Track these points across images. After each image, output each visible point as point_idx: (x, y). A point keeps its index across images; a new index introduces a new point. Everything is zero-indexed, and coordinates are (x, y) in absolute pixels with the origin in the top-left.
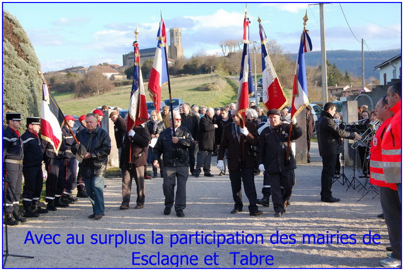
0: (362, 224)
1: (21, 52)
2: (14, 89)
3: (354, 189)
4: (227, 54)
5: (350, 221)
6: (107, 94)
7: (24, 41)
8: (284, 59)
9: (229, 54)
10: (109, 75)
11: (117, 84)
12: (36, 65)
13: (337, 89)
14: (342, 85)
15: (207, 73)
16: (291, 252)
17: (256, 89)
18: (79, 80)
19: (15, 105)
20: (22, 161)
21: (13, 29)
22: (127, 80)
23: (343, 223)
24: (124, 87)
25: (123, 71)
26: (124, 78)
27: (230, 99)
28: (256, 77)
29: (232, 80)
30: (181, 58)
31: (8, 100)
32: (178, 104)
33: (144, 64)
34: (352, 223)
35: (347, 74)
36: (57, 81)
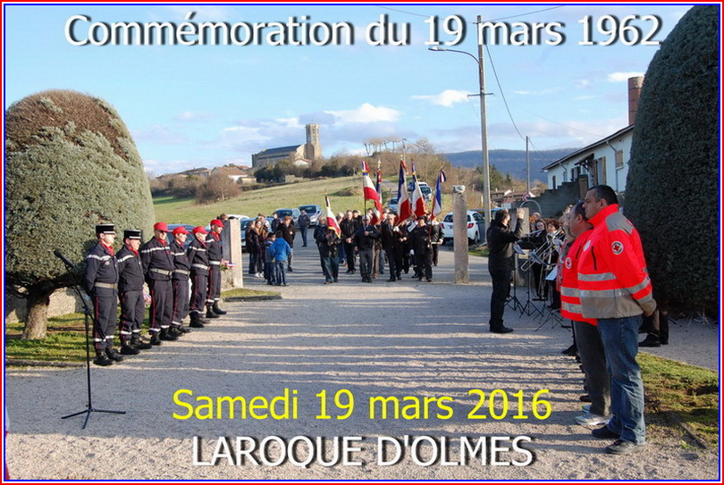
0: (545, 363)
1: (118, 149)
3: (529, 315)
4: (371, 154)
5: (528, 358)
6: (233, 199)
7: (122, 135)
8: (437, 159)
9: (373, 154)
10: (236, 178)
11: (245, 189)
13: (497, 194)
14: (503, 189)
15: (349, 175)
16: (459, 404)
18: (201, 184)
19: (110, 214)
20: (116, 285)
21: (109, 120)
22: (256, 184)
23: (521, 361)
24: (254, 191)
25: (252, 173)
26: (253, 181)
30: (319, 158)
32: (315, 212)
33: (276, 165)
34: (531, 362)
35: (508, 176)
36: (176, 185)
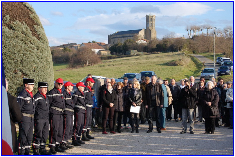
1: (35, 33)
2: (28, 60)
4: (191, 37)
6: (94, 66)
7: (37, 24)
9: (193, 37)
10: (97, 51)
11: (103, 58)
12: (45, 42)
15: (175, 51)
17: (215, 66)
18: (73, 54)
19: (29, 72)
21: (29, 14)
22: (110, 55)
24: (108, 60)
25: (108, 48)
26: (108, 53)
27: (193, 73)
28: (215, 56)
29: (195, 58)
30: (155, 39)
31: (23, 68)
33: (125, 43)
